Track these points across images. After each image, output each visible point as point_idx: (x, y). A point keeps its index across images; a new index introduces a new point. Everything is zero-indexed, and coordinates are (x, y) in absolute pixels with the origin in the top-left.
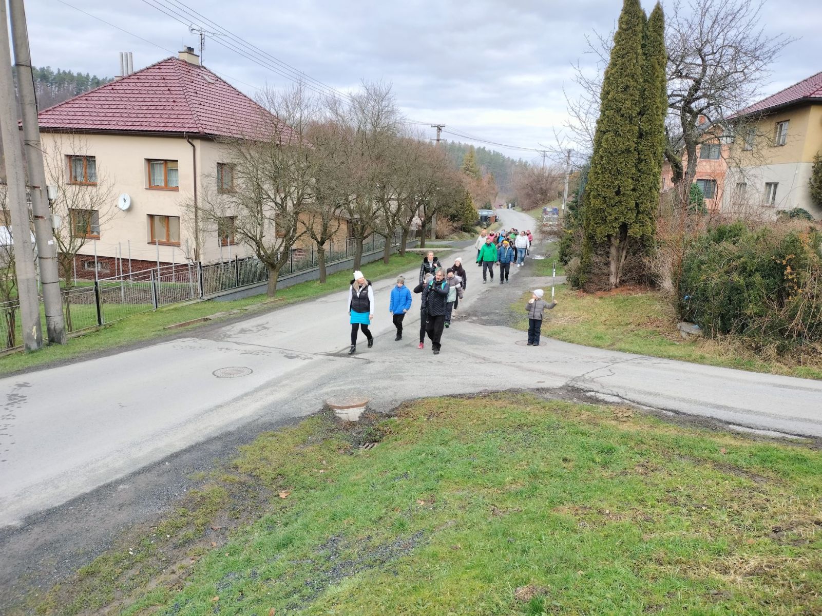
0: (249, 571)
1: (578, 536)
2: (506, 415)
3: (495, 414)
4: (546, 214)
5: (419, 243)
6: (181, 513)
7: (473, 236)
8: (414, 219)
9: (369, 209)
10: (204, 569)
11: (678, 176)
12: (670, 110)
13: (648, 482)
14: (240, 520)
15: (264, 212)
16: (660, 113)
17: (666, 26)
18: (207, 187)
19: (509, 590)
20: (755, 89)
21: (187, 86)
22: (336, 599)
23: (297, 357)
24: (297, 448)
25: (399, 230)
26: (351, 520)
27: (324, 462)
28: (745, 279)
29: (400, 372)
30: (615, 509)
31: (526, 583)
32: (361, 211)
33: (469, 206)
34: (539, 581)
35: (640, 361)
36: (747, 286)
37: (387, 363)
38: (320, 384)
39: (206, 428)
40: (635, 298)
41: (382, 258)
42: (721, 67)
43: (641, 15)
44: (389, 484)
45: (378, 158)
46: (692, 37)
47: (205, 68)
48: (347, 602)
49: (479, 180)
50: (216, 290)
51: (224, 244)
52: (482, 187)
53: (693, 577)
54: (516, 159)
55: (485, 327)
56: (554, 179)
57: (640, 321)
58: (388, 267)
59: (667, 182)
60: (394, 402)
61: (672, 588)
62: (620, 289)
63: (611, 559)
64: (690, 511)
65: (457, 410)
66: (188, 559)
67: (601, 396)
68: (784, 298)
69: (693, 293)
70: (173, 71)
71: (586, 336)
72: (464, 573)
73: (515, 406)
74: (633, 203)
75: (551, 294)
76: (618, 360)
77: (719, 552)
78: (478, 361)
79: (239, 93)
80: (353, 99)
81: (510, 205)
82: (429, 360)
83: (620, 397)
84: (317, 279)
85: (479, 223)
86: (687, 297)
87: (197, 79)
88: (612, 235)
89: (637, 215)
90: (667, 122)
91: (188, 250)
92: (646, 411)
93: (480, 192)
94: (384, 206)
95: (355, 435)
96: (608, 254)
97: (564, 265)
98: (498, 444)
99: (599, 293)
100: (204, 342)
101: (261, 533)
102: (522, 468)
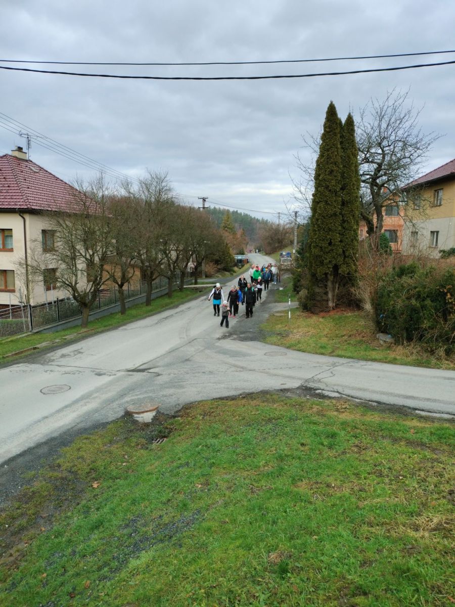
0: (70, 550)
1: (312, 507)
2: (259, 412)
3: (251, 411)
4: (282, 257)
5: (194, 281)
6: (17, 506)
7: (232, 274)
8: (189, 264)
9: (156, 259)
10: (35, 549)
11: (371, 230)
12: (363, 184)
13: (361, 459)
14: (63, 508)
15: (78, 266)
16: (355, 188)
17: (356, 128)
18: (34, 249)
19: (264, 556)
20: (418, 169)
21: (18, 175)
22: (136, 570)
23: (104, 374)
24: (105, 447)
25: (178, 272)
26: (147, 503)
27: (126, 457)
28: (420, 303)
29: (182, 382)
30: (338, 483)
31: (276, 549)
32: (149, 261)
33: (228, 253)
34: (284, 546)
35: (353, 364)
36: (422, 308)
37: (172, 375)
38: (122, 395)
39: (35, 436)
40: (346, 317)
41: (167, 294)
42: (395, 155)
43: (338, 122)
44: (175, 472)
45: (161, 223)
46: (374, 136)
47: (31, 161)
48: (144, 573)
49: (234, 234)
50: (42, 324)
51: (48, 289)
52: (237, 239)
53: (395, 535)
54: (260, 218)
55: (243, 342)
56: (286, 233)
57: (351, 333)
58: (171, 300)
59: (363, 232)
60: (177, 406)
61: (379, 546)
62: (336, 310)
63: (336, 525)
64: (391, 480)
65: (224, 409)
66: (23, 543)
67: (326, 393)
68: (447, 315)
69: (386, 313)
70: (7, 164)
71: (314, 347)
72: (230, 543)
73: (266, 404)
74: (341, 251)
75: (288, 315)
76: (337, 364)
77: (411, 514)
78: (239, 369)
79: (57, 179)
80: (141, 182)
81: (257, 251)
82: (203, 371)
83: (340, 393)
84: (119, 312)
85: (236, 265)
86: (382, 315)
87: (26, 170)
88: (328, 273)
89: (344, 259)
90: (361, 192)
91: (21, 295)
92: (358, 403)
93: (235, 242)
94: (167, 256)
95: (149, 433)
96: (326, 286)
97: (296, 294)
98: (255, 434)
99: (322, 314)
100: (33, 366)
101: (79, 517)
102: (272, 453)
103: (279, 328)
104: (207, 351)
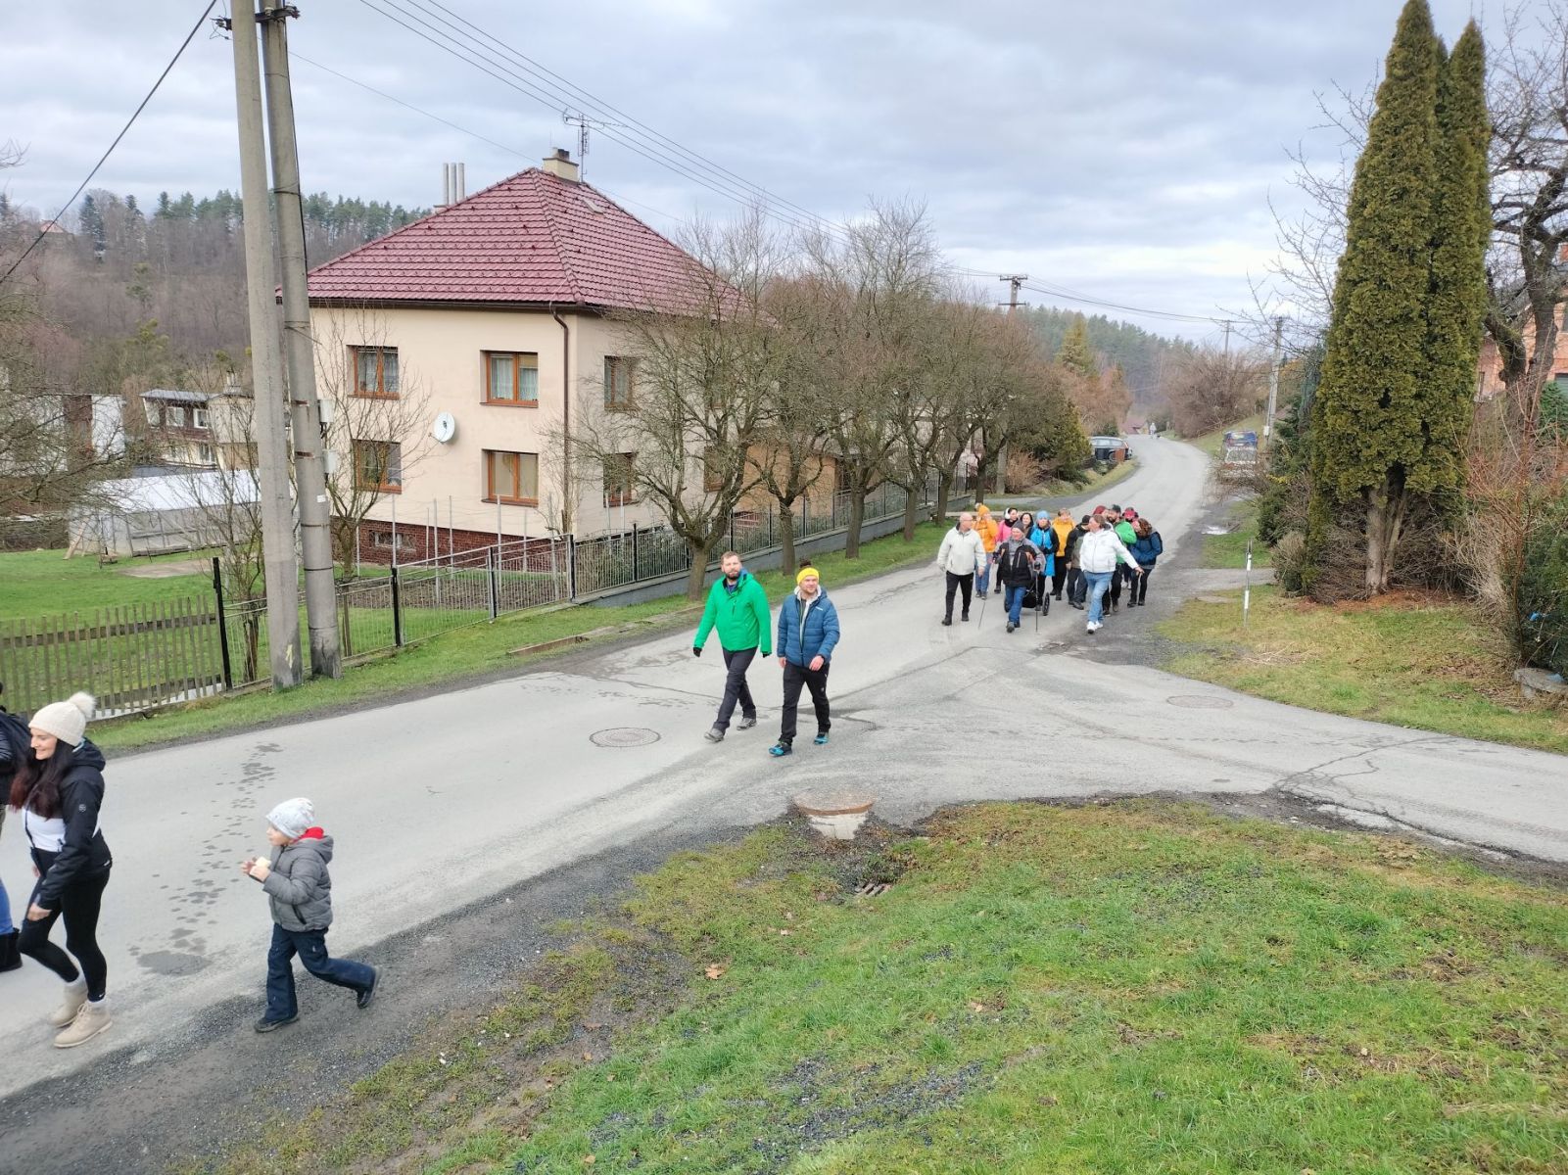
0: (650, 1112)
1: (1302, 1098)
2: (1148, 845)
3: (1125, 841)
4: (1232, 445)
6: (531, 995)
7: (1080, 488)
8: (963, 455)
9: (878, 436)
10: (569, 1102)
11: (1514, 367)
12: (1497, 235)
13: (1454, 994)
14: (634, 1014)
15: (685, 445)
16: (1474, 241)
17: (1488, 66)
18: (587, 400)
21: (555, 219)
24: (739, 885)
25: (933, 476)
26: (840, 1028)
27: (789, 915)
29: (935, 750)
30: (1382, 1049)
32: (862, 442)
33: (1073, 430)
35: (1436, 746)
37: (910, 730)
38: (782, 767)
39: (576, 839)
40: (1420, 615)
41: (901, 530)
43: (1435, 47)
44: (913, 967)
45: (898, 341)
46: (1544, 87)
47: (588, 186)
49: (1093, 378)
50: (596, 586)
51: (614, 504)
52: (1101, 392)
54: (1170, 337)
55: (1104, 666)
56: (1248, 376)
57: (1432, 662)
58: (911, 548)
59: (1489, 381)
60: (922, 808)
62: (1388, 597)
63: (1373, 1150)
64: (1548, 1062)
65: (1049, 829)
66: (541, 1081)
67: (1350, 815)
69: (1549, 608)
70: (532, 192)
71: (1318, 691)
72: (1065, 1152)
73: (1168, 826)
74: (1416, 423)
75: (1242, 604)
76: (1385, 742)
78: (1091, 733)
79: (647, 230)
80: (853, 234)
81: (1154, 427)
82: (992, 728)
83: (1391, 818)
84: (778, 569)
85: (1092, 464)
86: (1535, 615)
87: (574, 207)
88: (1371, 487)
89: (1425, 448)
90: (1490, 258)
91: (551, 513)
92: (1446, 849)
93: (1094, 402)
94: (906, 431)
95: (847, 867)
96: (1362, 525)
97: (1269, 546)
98: (1133, 901)
99: (1344, 604)
100: (576, 681)
101: (673, 1043)
102: (1183, 952)
103: (1211, 634)
104: (1004, 681)
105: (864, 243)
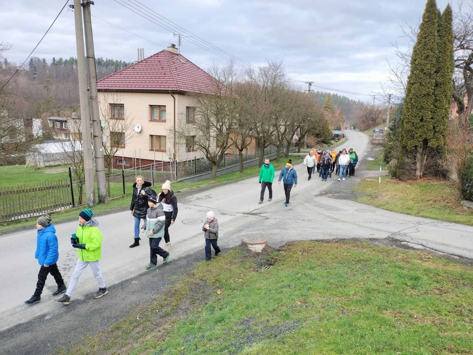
0: (200, 334)
1: (396, 330)
2: (350, 254)
3: (343, 253)
4: (375, 133)
5: (297, 150)
6: (164, 299)
8: (294, 136)
9: (268, 130)
10: (176, 331)
11: (461, 109)
12: (456, 69)
13: (442, 299)
14: (195, 305)
15: (210, 133)
16: (449, 71)
17: (453, 18)
18: (181, 120)
21: (171, 65)
23: (227, 214)
24: (227, 266)
25: (285, 142)
26: (257, 309)
27: (242, 275)
29: (286, 225)
30: (421, 316)
32: (264, 132)
33: (327, 128)
35: (437, 224)
37: (278, 219)
38: (240, 230)
39: (178, 252)
40: (432, 185)
41: (275, 159)
43: (437, 12)
44: (279, 291)
45: (274, 102)
47: (181, 55)
49: (333, 113)
50: (184, 176)
51: (189, 151)
52: (336, 117)
54: (357, 100)
55: (336, 200)
56: (380, 112)
57: (436, 199)
58: (279, 164)
59: (454, 113)
60: (282, 243)
62: (423, 179)
63: (418, 346)
64: (471, 320)
65: (320, 249)
66: (167, 325)
67: (411, 245)
70: (164, 57)
71: (401, 207)
72: (325, 346)
73: (356, 248)
74: (431, 127)
75: (379, 181)
76: (422, 223)
78: (333, 220)
79: (199, 68)
80: (261, 69)
81: (352, 128)
82: (303, 219)
83: (423, 246)
84: (238, 171)
85: (333, 139)
86: (467, 184)
87: (177, 61)
88: (418, 146)
89: (434, 134)
90: (454, 76)
91: (170, 154)
92: (440, 255)
93: (334, 120)
94: (277, 129)
95: (259, 260)
96: (415, 157)
97: (387, 164)
98: (346, 271)
99: (409, 181)
101: (207, 313)
102: (360, 286)
103: (369, 190)
104: (307, 204)
105: (264, 72)
